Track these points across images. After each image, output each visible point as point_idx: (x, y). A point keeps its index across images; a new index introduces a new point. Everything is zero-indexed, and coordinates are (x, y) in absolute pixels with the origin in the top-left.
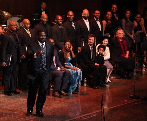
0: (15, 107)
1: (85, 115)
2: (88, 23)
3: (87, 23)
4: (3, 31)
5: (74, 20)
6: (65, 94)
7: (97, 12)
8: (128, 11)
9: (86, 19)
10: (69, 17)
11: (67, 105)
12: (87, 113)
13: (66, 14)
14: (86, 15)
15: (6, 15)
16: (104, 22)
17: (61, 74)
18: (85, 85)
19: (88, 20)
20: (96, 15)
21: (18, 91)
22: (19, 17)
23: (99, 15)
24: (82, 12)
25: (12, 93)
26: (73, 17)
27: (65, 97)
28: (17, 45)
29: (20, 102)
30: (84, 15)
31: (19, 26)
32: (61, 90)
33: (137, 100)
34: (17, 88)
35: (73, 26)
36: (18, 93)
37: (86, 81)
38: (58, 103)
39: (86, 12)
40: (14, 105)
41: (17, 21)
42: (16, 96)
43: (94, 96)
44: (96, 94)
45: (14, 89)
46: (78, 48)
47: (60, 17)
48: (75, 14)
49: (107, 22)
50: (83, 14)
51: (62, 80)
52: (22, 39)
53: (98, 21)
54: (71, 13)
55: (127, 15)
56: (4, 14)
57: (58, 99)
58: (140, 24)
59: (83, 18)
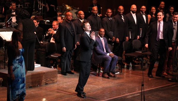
0: (70, 85)
1: (129, 94)
3: (134, 16)
4: (62, 21)
5: (124, 14)
6: (113, 76)
7: (144, 7)
8: (172, 7)
9: (134, 13)
10: (120, 11)
11: (114, 85)
12: (132, 92)
13: (117, 8)
14: (135, 10)
15: (68, 8)
16: (149, 16)
17: (110, 59)
19: (136, 14)
20: (142, 10)
22: (77, 9)
23: (145, 10)
25: (68, 73)
26: (123, 11)
27: (113, 78)
28: (73, 33)
29: (74, 81)
30: (133, 10)
31: (76, 17)
32: (109, 73)
33: (174, 83)
34: (72, 70)
35: (123, 19)
36: (73, 73)
37: (131, 65)
38: (106, 83)
39: (134, 7)
40: (69, 83)
41: (75, 13)
42: (71, 76)
43: (138, 79)
45: (69, 70)
46: (126, 38)
47: (110, 11)
48: (124, 8)
49: (152, 16)
50: (132, 8)
51: (111, 64)
52: (77, 28)
54: (121, 7)
55: (170, 10)
56: (66, 7)
57: (107, 79)
59: (131, 12)
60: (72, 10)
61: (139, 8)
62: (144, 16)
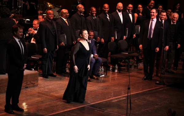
0: (51, 89)
1: (114, 98)
2: (122, 15)
3: (120, 15)
5: (109, 12)
6: (96, 78)
7: (130, 5)
9: (120, 11)
10: (105, 9)
11: (98, 89)
12: (117, 96)
13: (102, 6)
14: (121, 8)
15: (50, 6)
16: (136, 15)
18: (116, 71)
19: (122, 13)
20: (129, 8)
21: (55, 74)
22: (59, 7)
23: (132, 9)
24: (116, 5)
25: (50, 76)
26: (108, 9)
29: (56, 84)
30: (119, 8)
31: (58, 16)
33: (162, 86)
34: (54, 72)
35: (108, 18)
36: (55, 76)
37: (117, 68)
38: (90, 86)
39: (120, 5)
40: (50, 87)
41: (57, 11)
42: (53, 79)
43: (124, 82)
44: (126, 80)
45: (51, 72)
46: (111, 38)
48: (110, 6)
49: (138, 15)
53: (130, 13)
54: (106, 6)
56: (47, 5)
58: (170, 18)
59: (117, 10)
60: (54, 8)
61: (125, 6)
62: (130, 15)
